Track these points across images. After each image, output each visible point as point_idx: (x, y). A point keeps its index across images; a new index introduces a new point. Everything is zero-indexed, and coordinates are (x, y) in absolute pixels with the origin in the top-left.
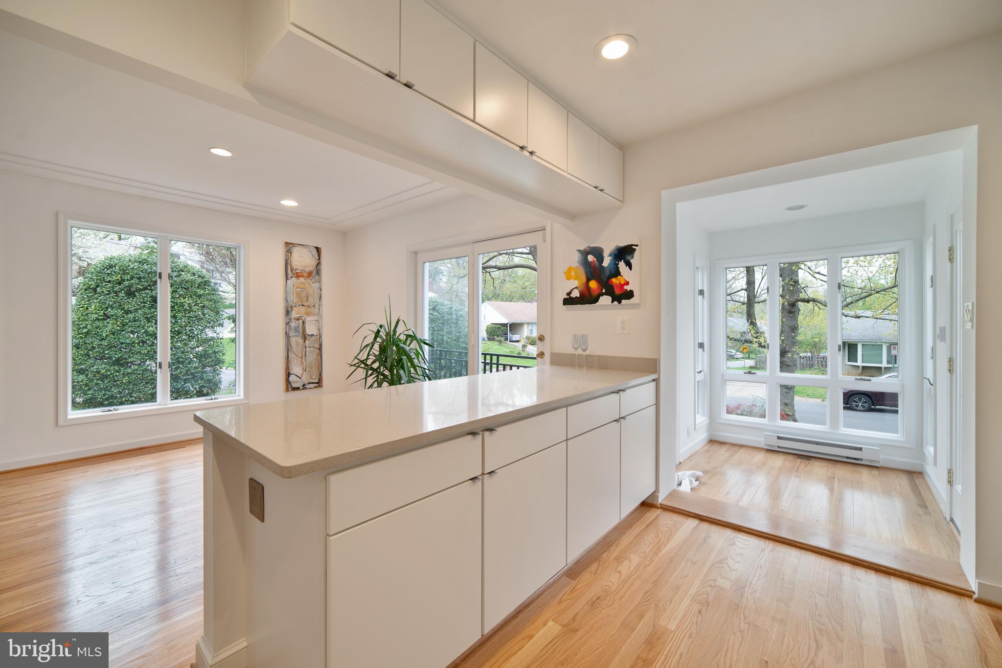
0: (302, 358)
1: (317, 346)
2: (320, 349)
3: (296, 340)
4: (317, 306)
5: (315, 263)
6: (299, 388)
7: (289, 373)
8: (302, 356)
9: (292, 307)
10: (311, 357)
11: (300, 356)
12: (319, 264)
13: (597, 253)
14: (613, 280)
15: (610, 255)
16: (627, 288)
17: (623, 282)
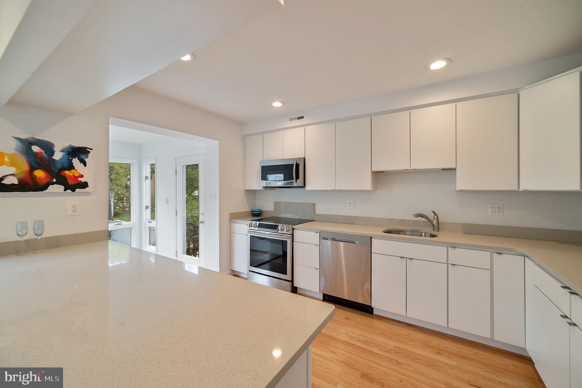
13: (49, 148)
14: (67, 172)
15: (62, 151)
16: (83, 180)
17: (77, 175)
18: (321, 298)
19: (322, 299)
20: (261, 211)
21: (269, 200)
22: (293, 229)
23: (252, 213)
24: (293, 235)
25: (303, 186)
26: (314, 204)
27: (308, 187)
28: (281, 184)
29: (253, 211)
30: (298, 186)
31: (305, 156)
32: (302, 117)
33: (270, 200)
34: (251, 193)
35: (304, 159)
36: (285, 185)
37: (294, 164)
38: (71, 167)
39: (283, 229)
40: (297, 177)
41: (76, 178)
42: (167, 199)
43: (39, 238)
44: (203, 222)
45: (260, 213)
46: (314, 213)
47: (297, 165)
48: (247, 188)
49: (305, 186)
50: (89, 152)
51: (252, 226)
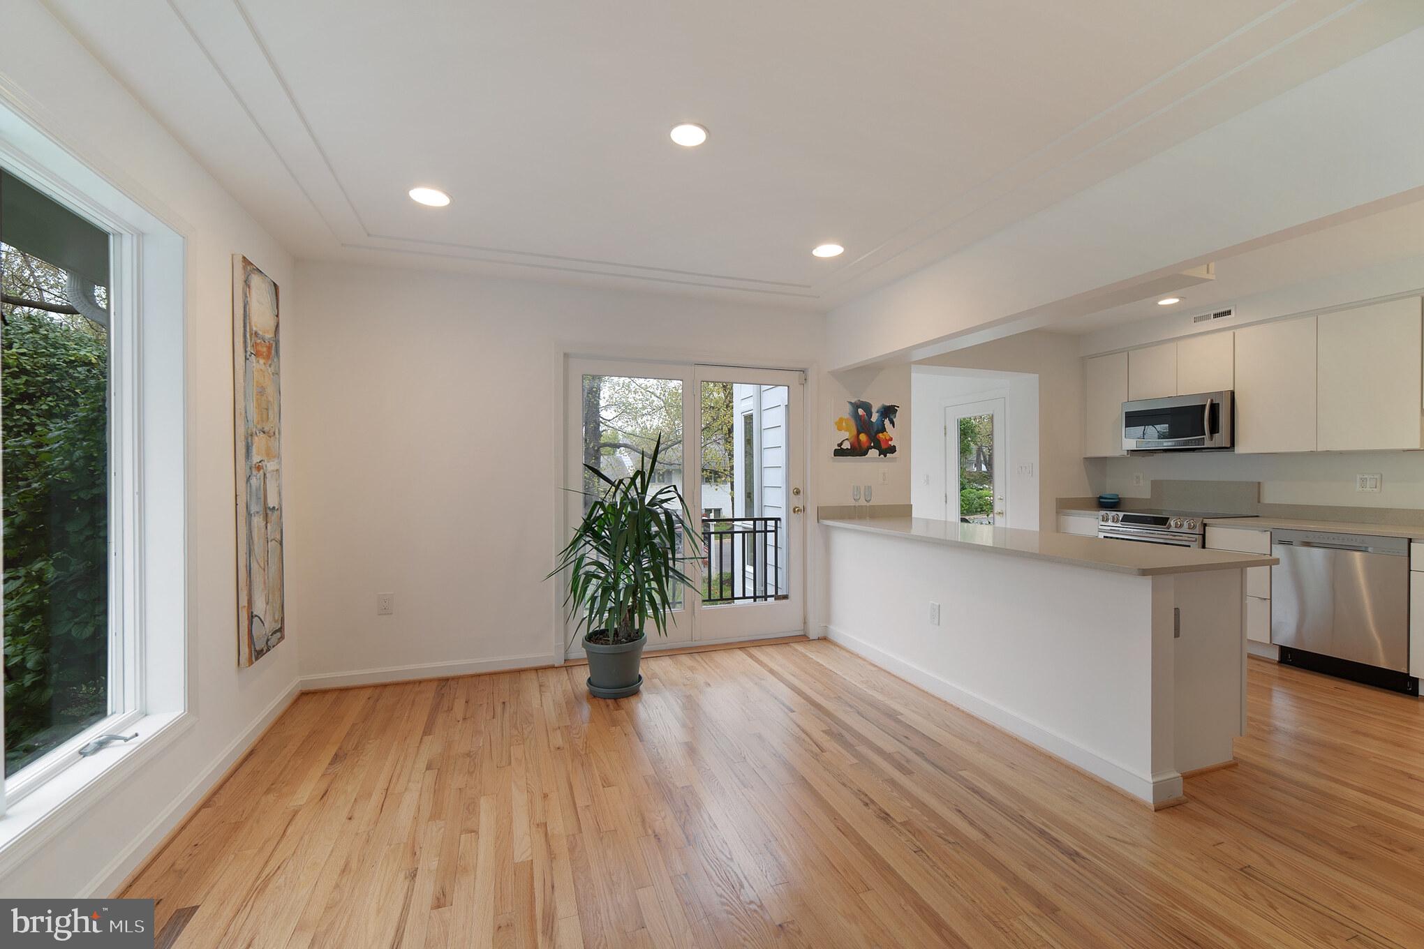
0: (264, 570)
1: (278, 537)
2: (281, 544)
3: (258, 521)
4: (277, 433)
5: (272, 324)
6: (262, 650)
7: (252, 613)
8: (265, 566)
9: (252, 435)
10: (273, 568)
11: (262, 565)
12: (277, 326)
13: (867, 407)
14: (880, 435)
15: (877, 412)
16: (891, 443)
17: (887, 438)
18: (1275, 656)
19: (1277, 659)
20: (1119, 499)
21: (1138, 477)
22: (1205, 525)
23: (1100, 502)
24: (1204, 536)
25: (1229, 446)
26: (1259, 483)
27: (1240, 449)
28: (1170, 444)
29: (1101, 497)
30: (1217, 446)
31: (1234, 388)
32: (1229, 313)
33: (1141, 477)
34: (1098, 464)
35: (1233, 393)
36: (1184, 446)
37: (1205, 405)
38: (883, 430)
39: (1181, 526)
40: (1214, 429)
41: (887, 441)
42: (928, 477)
43: (868, 504)
44: (1002, 513)
45: (1117, 502)
46: (1259, 502)
47: (1214, 408)
48: (1089, 455)
49: (1234, 446)
50: (897, 410)
51: (1107, 520)
